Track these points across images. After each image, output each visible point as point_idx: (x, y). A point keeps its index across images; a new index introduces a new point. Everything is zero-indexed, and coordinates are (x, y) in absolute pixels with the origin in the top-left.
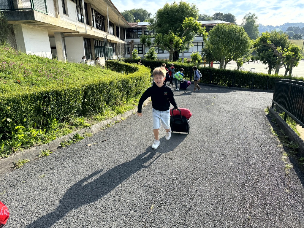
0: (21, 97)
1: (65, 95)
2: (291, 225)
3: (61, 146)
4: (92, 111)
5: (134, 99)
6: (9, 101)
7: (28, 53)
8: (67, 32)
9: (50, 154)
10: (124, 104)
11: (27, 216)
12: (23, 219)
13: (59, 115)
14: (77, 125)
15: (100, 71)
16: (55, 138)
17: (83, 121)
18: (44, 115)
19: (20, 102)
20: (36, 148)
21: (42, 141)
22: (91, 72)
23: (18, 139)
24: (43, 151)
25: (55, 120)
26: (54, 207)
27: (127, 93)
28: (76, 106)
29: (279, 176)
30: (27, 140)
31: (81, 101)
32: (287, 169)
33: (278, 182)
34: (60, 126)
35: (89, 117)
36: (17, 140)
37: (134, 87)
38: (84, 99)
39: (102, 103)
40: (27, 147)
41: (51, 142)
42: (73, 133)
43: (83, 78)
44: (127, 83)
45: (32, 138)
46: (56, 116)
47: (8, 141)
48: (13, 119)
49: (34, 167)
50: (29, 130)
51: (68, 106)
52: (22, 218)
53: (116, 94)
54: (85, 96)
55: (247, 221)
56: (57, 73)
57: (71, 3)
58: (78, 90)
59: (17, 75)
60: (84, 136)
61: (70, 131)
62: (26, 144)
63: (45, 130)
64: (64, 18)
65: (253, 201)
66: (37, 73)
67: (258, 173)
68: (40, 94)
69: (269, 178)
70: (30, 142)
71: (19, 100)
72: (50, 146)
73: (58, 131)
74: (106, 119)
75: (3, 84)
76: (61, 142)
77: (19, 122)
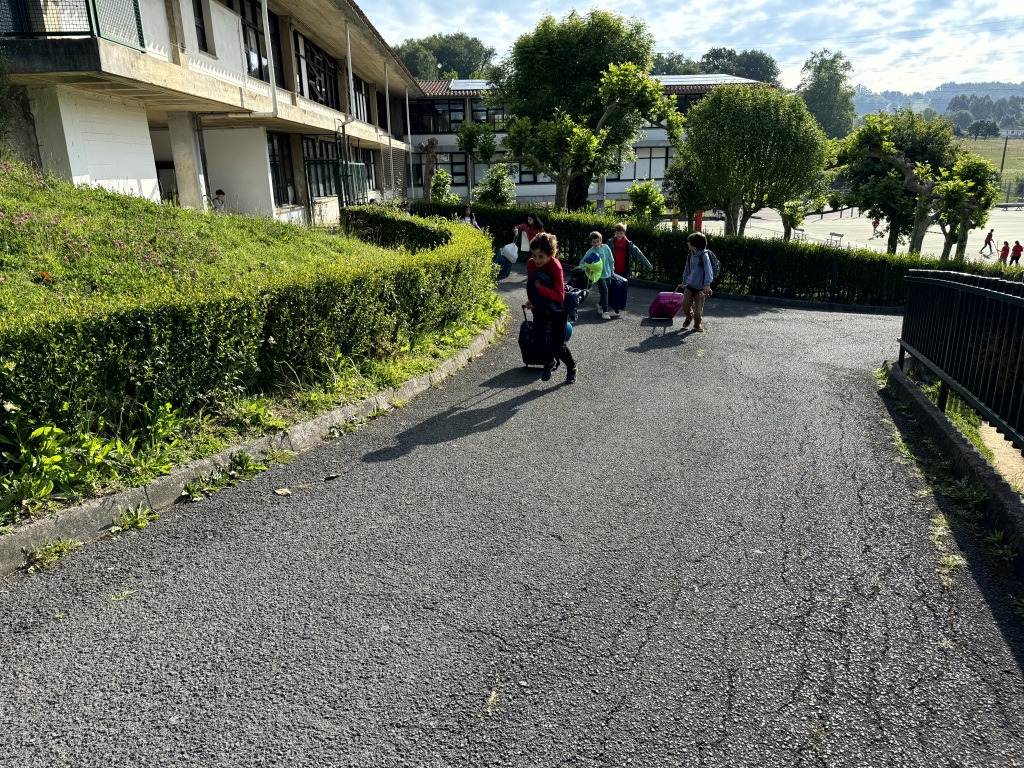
0: (53, 329)
1: (201, 322)
2: (957, 758)
3: (187, 497)
4: (294, 379)
5: (437, 337)
6: (10, 344)
7: (77, 180)
8: (212, 113)
9: (152, 520)
10: (401, 355)
11: (70, 733)
12: (57, 740)
13: (183, 389)
14: (241, 423)
15: (322, 242)
16: (166, 467)
17: (261, 411)
18: (130, 389)
19: (49, 349)
20: (104, 503)
21: (123, 480)
22: (291, 247)
23: (42, 470)
24: (128, 511)
25: (169, 406)
26: (161, 700)
27: (411, 316)
28: (239, 359)
29: (919, 594)
30: (72, 475)
31: (255, 343)
32: (946, 571)
33: (915, 614)
34: (187, 430)
35: (284, 398)
36: (39, 474)
37: (437, 295)
38: (267, 338)
39: (327, 349)
40: (73, 500)
41: (153, 481)
42: (228, 452)
43: (263, 265)
44: (415, 281)
45: (89, 470)
46: (170, 394)
47: (8, 478)
48: (24, 405)
49: (97, 566)
50: (78, 442)
51: (213, 361)
52: (54, 738)
53: (375, 321)
54: (271, 326)
55: (812, 747)
56: (175, 249)
57: (223, 14)
58: (247, 306)
59: (40, 257)
60: (265, 461)
61: (219, 443)
62: (68, 488)
63: (133, 441)
64: (201, 65)
65: (833, 680)
66: (109, 250)
67: (850, 583)
68: (115, 321)
69: (885, 602)
70: (84, 483)
71: (45, 341)
72: (150, 496)
73: (177, 445)
74: (339, 404)
76: (189, 482)
77: (43, 415)
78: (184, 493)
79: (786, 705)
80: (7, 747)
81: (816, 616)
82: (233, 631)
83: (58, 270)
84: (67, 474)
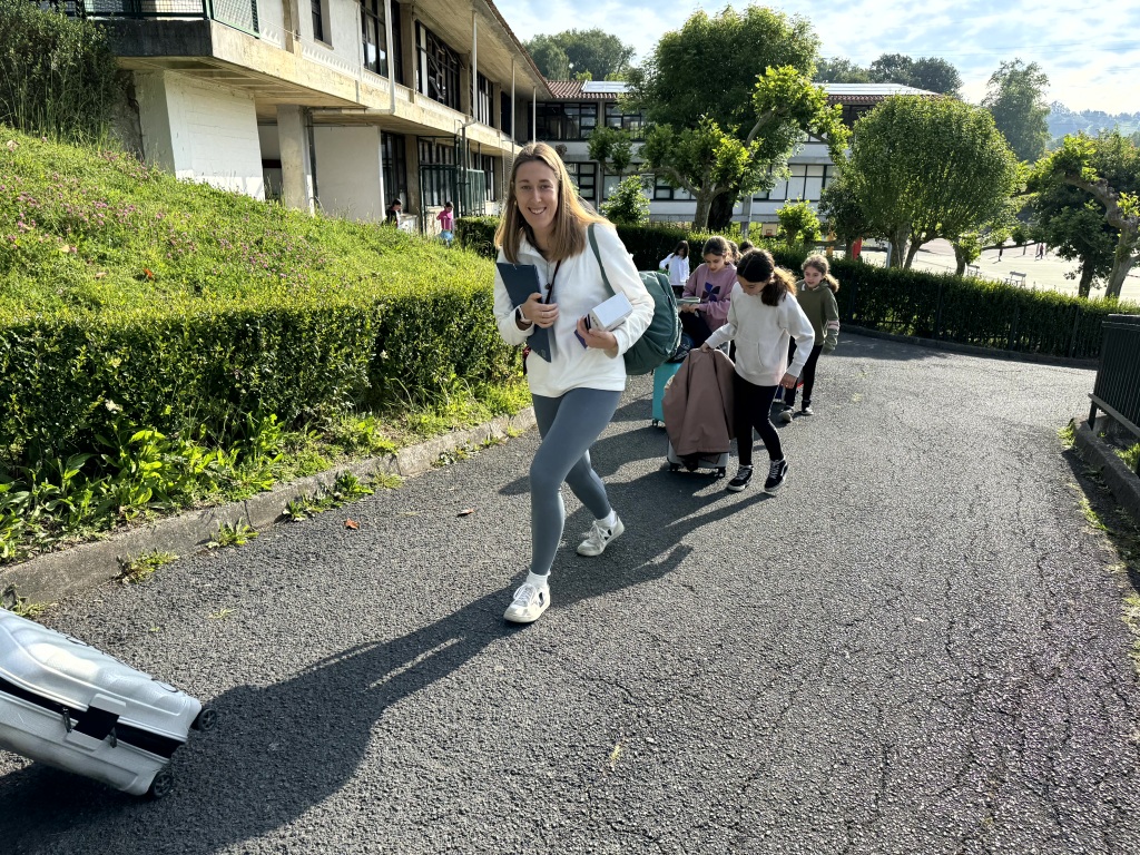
0: (160, 327)
1: (312, 329)
3: (289, 516)
4: (404, 397)
6: (115, 340)
7: (180, 175)
8: (324, 108)
9: (251, 538)
10: (517, 379)
13: (289, 401)
14: (348, 442)
15: (437, 253)
16: (268, 482)
17: (370, 430)
18: (234, 397)
19: (154, 347)
20: (202, 516)
21: (223, 493)
22: (404, 258)
23: (140, 476)
24: (227, 526)
25: (274, 417)
26: (261, 725)
28: (349, 372)
29: (1109, 680)
30: (171, 484)
31: (367, 357)
33: (1102, 703)
34: (291, 445)
35: (393, 418)
36: (138, 481)
38: (378, 352)
39: (441, 368)
40: (172, 510)
41: (254, 497)
42: (333, 471)
43: (374, 275)
45: (189, 479)
46: (276, 405)
47: (106, 482)
48: (126, 406)
49: (194, 581)
50: (178, 450)
51: (321, 372)
53: (493, 340)
54: (383, 340)
56: (282, 251)
58: (360, 316)
59: (142, 252)
60: (371, 484)
61: (324, 461)
62: (167, 498)
63: (235, 453)
64: (315, 54)
65: (1004, 765)
66: (213, 249)
67: (1026, 662)
68: (223, 322)
69: (1067, 686)
70: (182, 493)
71: (151, 338)
72: (249, 512)
73: (280, 461)
74: (451, 429)
75: (93, 279)
76: (291, 501)
77: (145, 417)
78: (286, 512)
79: (949, 789)
81: (986, 695)
83: (161, 269)
84: (166, 482)
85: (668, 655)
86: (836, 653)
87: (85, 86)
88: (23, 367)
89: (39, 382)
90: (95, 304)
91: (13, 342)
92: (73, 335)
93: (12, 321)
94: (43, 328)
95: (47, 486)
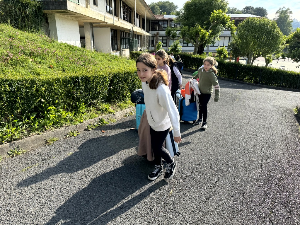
0: (55, 80)
1: (93, 81)
3: (87, 129)
4: (117, 99)
6: (43, 83)
7: (59, 41)
8: (96, 23)
9: (78, 134)
11: (57, 188)
13: (87, 99)
14: (102, 110)
15: (125, 61)
16: (82, 120)
17: (108, 107)
18: (73, 98)
19: (53, 85)
20: (66, 128)
21: (71, 123)
22: (117, 62)
23: (50, 118)
24: (72, 131)
25: (84, 104)
26: (80, 182)
28: (103, 92)
30: (57, 120)
31: (107, 88)
34: (88, 111)
35: (114, 104)
36: (49, 119)
38: (110, 87)
39: (126, 91)
40: (58, 127)
41: (79, 124)
42: (98, 118)
43: (109, 67)
45: (62, 119)
46: (84, 100)
47: (41, 120)
48: (46, 100)
49: (63, 145)
50: (59, 112)
51: (95, 92)
52: (53, 189)
53: (140, 84)
54: (111, 84)
56: (85, 61)
58: (105, 78)
59: (50, 61)
60: (108, 121)
61: (96, 115)
62: (56, 124)
63: (74, 113)
64: (94, 9)
65: (276, 198)
66: (68, 60)
67: (283, 171)
68: (71, 79)
69: (294, 178)
70: (60, 123)
71: (52, 83)
72: (77, 128)
73: (85, 115)
74: (129, 107)
75: (38, 68)
76: (88, 125)
77: (51, 103)
78: (87, 128)
79: (261, 204)
80: (41, 189)
81: (271, 179)
82: (100, 166)
83: (55, 65)
84: (56, 120)
85: (185, 167)
86: (230, 168)
87: (35, 18)
88: (21, 90)
89: (25, 94)
90: (38, 74)
91: (18, 84)
92: (33, 82)
93: (18, 78)
94: (25, 80)
95: (27, 121)
